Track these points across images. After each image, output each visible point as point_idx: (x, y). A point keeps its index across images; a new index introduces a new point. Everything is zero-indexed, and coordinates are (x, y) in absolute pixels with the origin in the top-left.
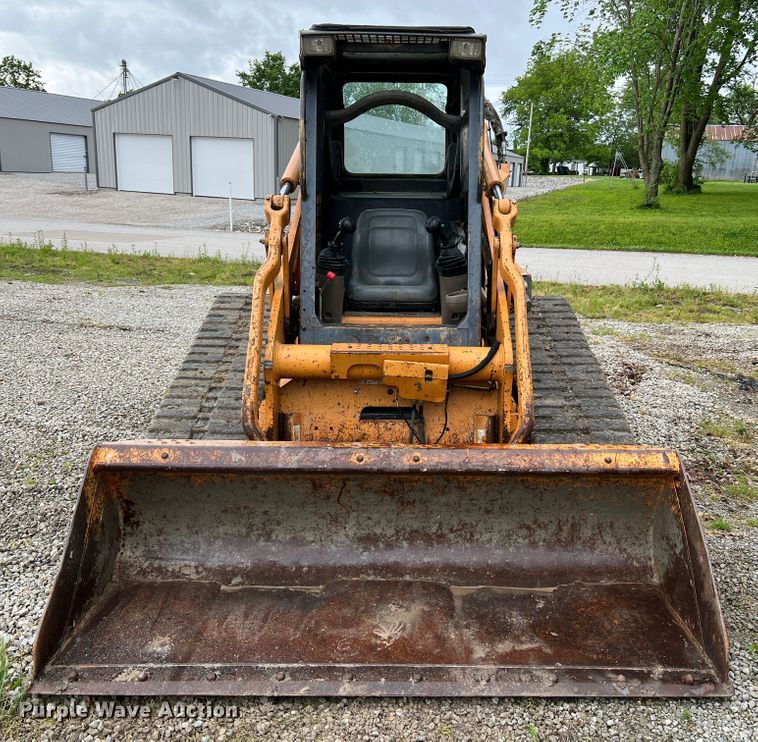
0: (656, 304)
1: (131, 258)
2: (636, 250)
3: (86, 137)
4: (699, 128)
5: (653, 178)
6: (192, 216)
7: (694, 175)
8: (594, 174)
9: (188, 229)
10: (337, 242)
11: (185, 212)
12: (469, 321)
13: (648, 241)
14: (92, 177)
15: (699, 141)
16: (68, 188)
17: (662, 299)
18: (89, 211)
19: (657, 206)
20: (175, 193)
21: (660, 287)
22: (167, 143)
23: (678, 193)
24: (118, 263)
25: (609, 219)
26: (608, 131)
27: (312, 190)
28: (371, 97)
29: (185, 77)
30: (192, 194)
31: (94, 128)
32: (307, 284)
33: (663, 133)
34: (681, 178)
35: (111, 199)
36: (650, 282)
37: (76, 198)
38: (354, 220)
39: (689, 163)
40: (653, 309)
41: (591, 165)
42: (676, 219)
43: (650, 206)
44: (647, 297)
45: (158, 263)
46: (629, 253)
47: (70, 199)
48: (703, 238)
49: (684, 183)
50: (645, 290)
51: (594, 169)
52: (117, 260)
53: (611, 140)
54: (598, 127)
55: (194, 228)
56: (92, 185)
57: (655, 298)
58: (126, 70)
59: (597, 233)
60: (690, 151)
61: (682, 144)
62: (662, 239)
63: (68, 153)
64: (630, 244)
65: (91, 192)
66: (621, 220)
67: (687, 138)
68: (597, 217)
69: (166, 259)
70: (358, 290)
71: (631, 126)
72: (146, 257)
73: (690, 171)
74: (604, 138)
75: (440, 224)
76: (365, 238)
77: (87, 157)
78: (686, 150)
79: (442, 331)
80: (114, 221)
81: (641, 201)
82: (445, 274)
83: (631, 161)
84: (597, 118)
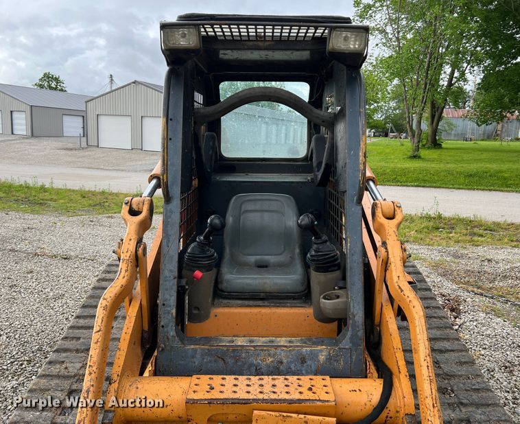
0: (438, 229)
1: (94, 194)
2: (412, 186)
3: (83, 117)
4: (439, 111)
5: (416, 141)
6: (140, 163)
7: (437, 138)
8: (375, 136)
9: (136, 171)
10: (206, 237)
11: (136, 161)
12: (351, 339)
13: (417, 180)
14: (84, 139)
15: (440, 118)
16: (70, 146)
17: (442, 225)
18: (80, 159)
19: (420, 157)
20: (132, 149)
21: (440, 217)
22: (128, 120)
23: (429, 148)
24: (84, 197)
25: (392, 165)
26: (382, 112)
27: (176, 191)
28: (240, 94)
29: (139, 83)
30: (142, 149)
31: (86, 111)
32: (167, 296)
33: (421, 114)
34: (429, 138)
35: (94, 153)
36: (432, 213)
37: (74, 152)
38: (223, 215)
39: (435, 131)
40: (437, 233)
41: (372, 131)
42: (433, 165)
43: (415, 157)
44: (431, 224)
45: (110, 197)
46: (408, 188)
47: (70, 153)
48: (452, 177)
49: (432, 142)
50: (429, 218)
51: (374, 133)
52: (84, 195)
53: (383, 117)
54: (375, 110)
55: (140, 171)
56: (84, 144)
57: (437, 225)
58: (112, 80)
59: (385, 174)
60: (434, 124)
61: (430, 120)
62: (426, 178)
63: (72, 126)
64: (407, 182)
65: (83, 148)
66: (399, 166)
67: (433, 117)
68: (383, 164)
69: (116, 194)
70: (228, 281)
71: (395, 109)
72: (103, 193)
73: (435, 135)
74: (379, 116)
75: (313, 222)
76: (237, 219)
77: (83, 128)
78: (433, 123)
79: (321, 351)
80: (93, 166)
81: (410, 154)
82: (318, 270)
83: (399, 129)
84: (376, 105)
